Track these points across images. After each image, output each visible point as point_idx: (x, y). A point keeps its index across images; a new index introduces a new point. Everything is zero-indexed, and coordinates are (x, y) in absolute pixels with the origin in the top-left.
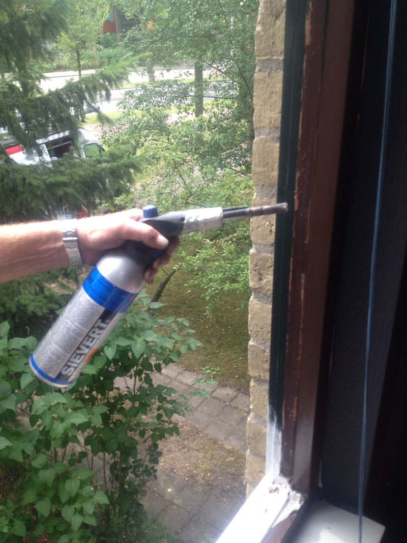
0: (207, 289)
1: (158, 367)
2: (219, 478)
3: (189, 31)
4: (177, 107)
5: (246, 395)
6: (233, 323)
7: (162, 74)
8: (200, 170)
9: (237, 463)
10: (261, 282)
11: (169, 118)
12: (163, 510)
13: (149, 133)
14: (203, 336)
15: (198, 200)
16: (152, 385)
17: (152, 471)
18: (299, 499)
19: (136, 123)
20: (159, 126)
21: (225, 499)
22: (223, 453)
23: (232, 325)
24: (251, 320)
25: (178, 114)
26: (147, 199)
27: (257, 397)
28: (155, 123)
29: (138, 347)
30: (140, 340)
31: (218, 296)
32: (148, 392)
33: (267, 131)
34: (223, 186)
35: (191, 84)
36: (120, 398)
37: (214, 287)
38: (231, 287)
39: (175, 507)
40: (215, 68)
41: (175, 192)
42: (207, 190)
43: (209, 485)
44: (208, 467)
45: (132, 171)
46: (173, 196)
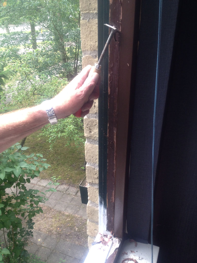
0: (49, 138)
1: (29, 181)
2: (64, 230)
3: (27, 7)
4: (24, 45)
5: (73, 187)
6: (63, 152)
7: (14, 28)
8: (39, 78)
9: (72, 221)
10: (91, 133)
11: (20, 51)
12: (37, 250)
13: (10, 59)
14: (49, 161)
15: (39, 92)
16: (26, 190)
17: (30, 233)
18: (118, 242)
19: (2, 54)
20: (15, 55)
21: (68, 239)
22: (64, 217)
23: (63, 154)
24: (86, 154)
25: (24, 49)
26: (12, 93)
27: (91, 193)
28: (12, 54)
29: (17, 171)
30: (18, 168)
31: (55, 140)
32: (25, 194)
33: (89, 52)
34: (52, 85)
35: (30, 33)
36: (10, 199)
37: (53, 136)
38: (62, 135)
39: (43, 248)
40: (41, 25)
41: (27, 89)
42: (44, 87)
43: (59, 234)
44: (58, 225)
45: (3, 78)
46: (26, 91)
